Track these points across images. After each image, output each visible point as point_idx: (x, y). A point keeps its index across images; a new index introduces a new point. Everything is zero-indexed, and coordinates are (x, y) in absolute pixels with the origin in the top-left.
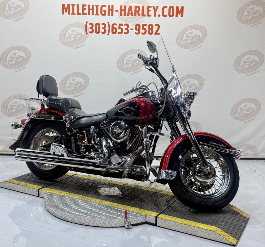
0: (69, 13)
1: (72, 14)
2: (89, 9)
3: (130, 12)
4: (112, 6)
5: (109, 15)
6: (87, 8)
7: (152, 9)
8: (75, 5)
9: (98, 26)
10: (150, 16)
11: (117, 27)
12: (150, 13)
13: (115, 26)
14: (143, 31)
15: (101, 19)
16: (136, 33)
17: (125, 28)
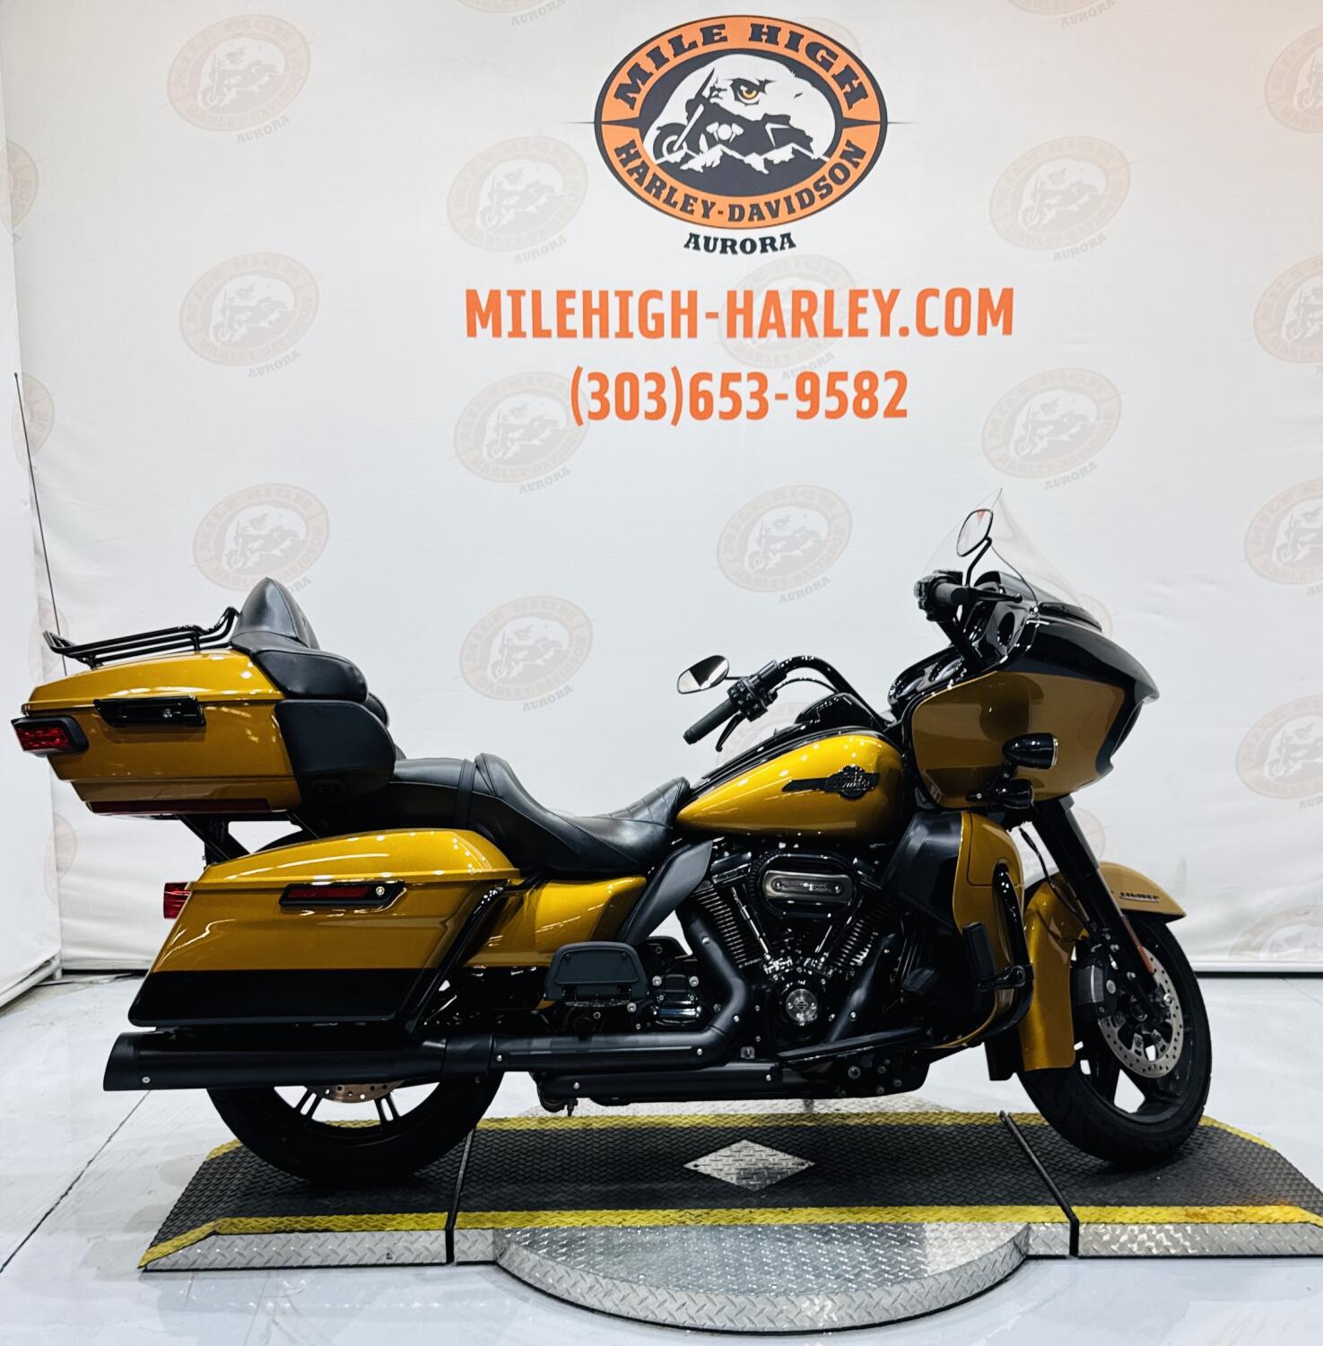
0: (497, 332)
1: (511, 335)
2: (588, 312)
3: (772, 320)
4: (693, 296)
5: (676, 333)
6: (576, 304)
7: (869, 302)
8: (523, 293)
9: (627, 385)
10: (864, 333)
11: (714, 387)
12: (862, 322)
13: (703, 385)
14: (832, 403)
15: (639, 355)
16: (801, 415)
17: (752, 393)
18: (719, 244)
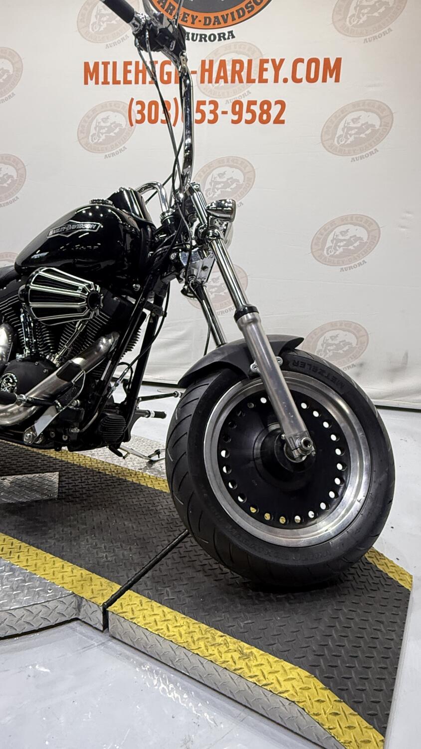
0: (97, 83)
2: (137, 72)
5: (177, 81)
6: (132, 68)
7: (269, 66)
8: (109, 63)
9: (153, 107)
10: (266, 81)
12: (266, 75)
14: (248, 116)
16: (234, 122)
17: (211, 111)
18: (199, 37)
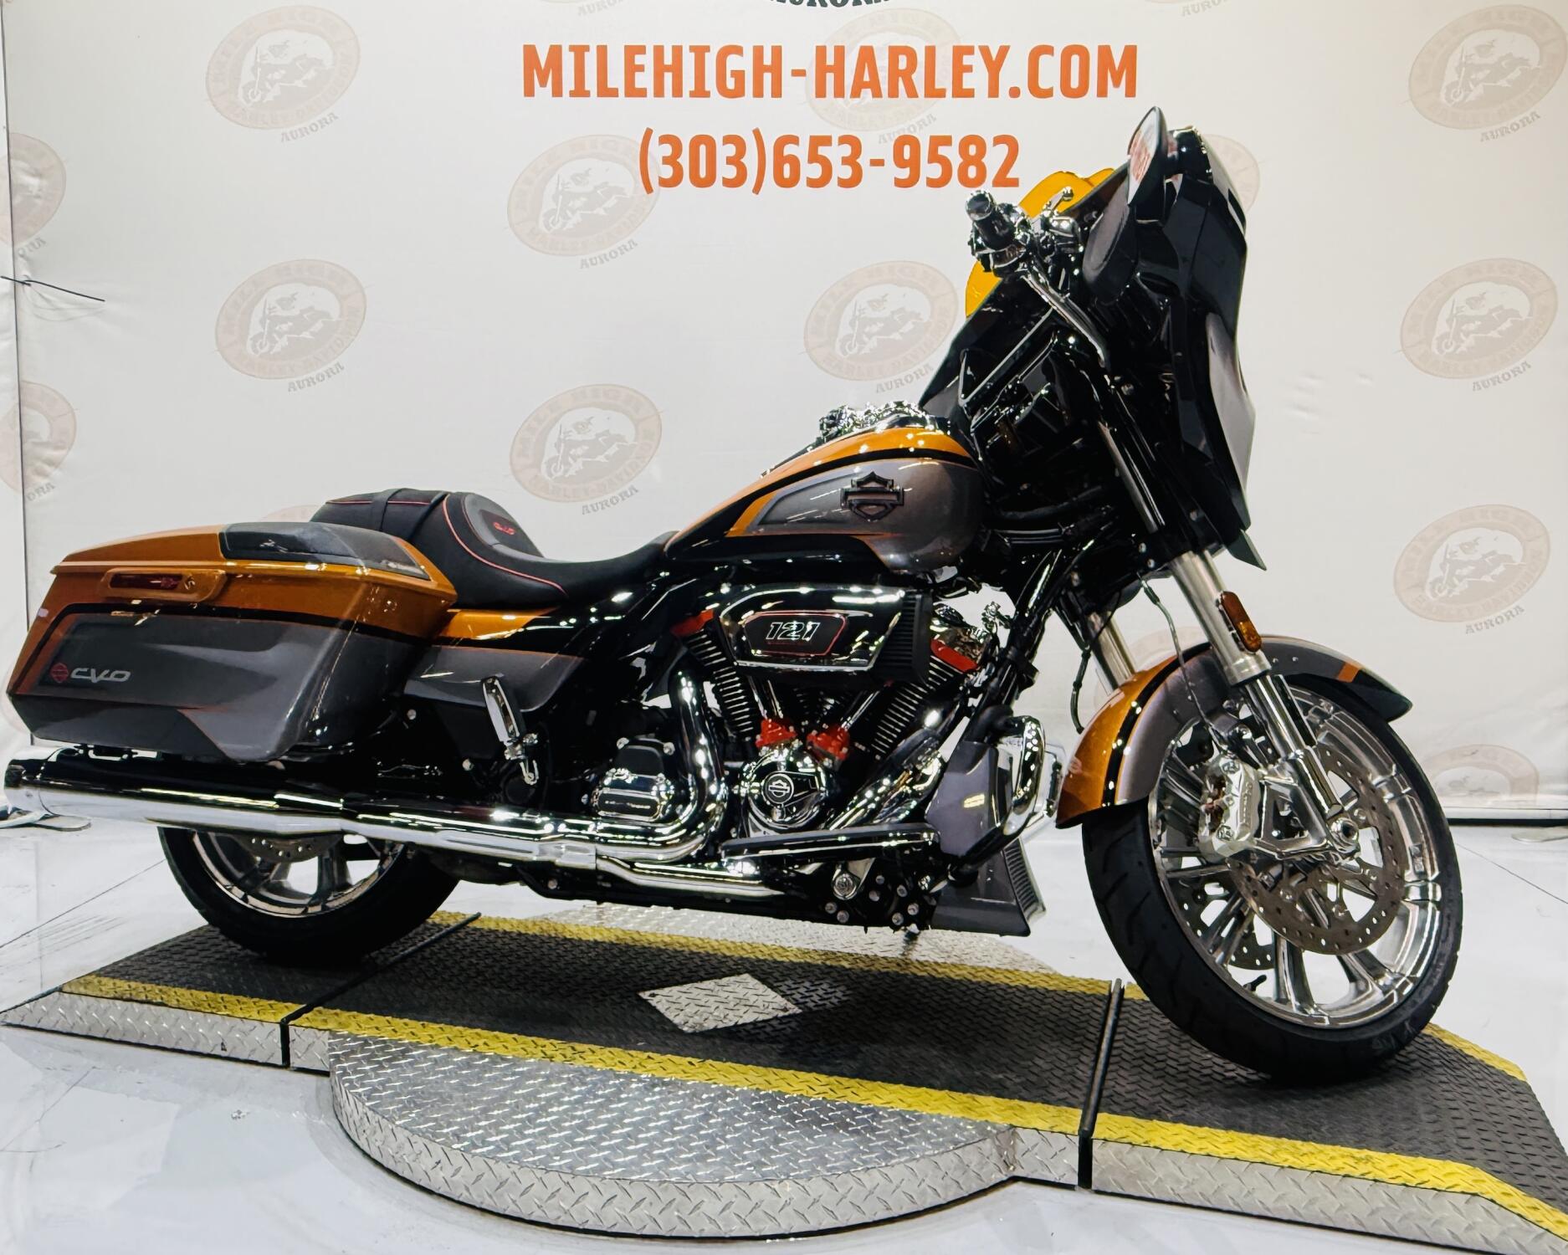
0: (557, 92)
1: (572, 94)
2: (659, 69)
3: (866, 78)
4: (777, 52)
5: (758, 93)
6: (646, 60)
7: (975, 60)
8: (587, 48)
9: (703, 149)
10: (970, 93)
11: (801, 151)
12: (968, 81)
13: (789, 149)
14: (934, 171)
16: (899, 183)
17: (843, 158)
